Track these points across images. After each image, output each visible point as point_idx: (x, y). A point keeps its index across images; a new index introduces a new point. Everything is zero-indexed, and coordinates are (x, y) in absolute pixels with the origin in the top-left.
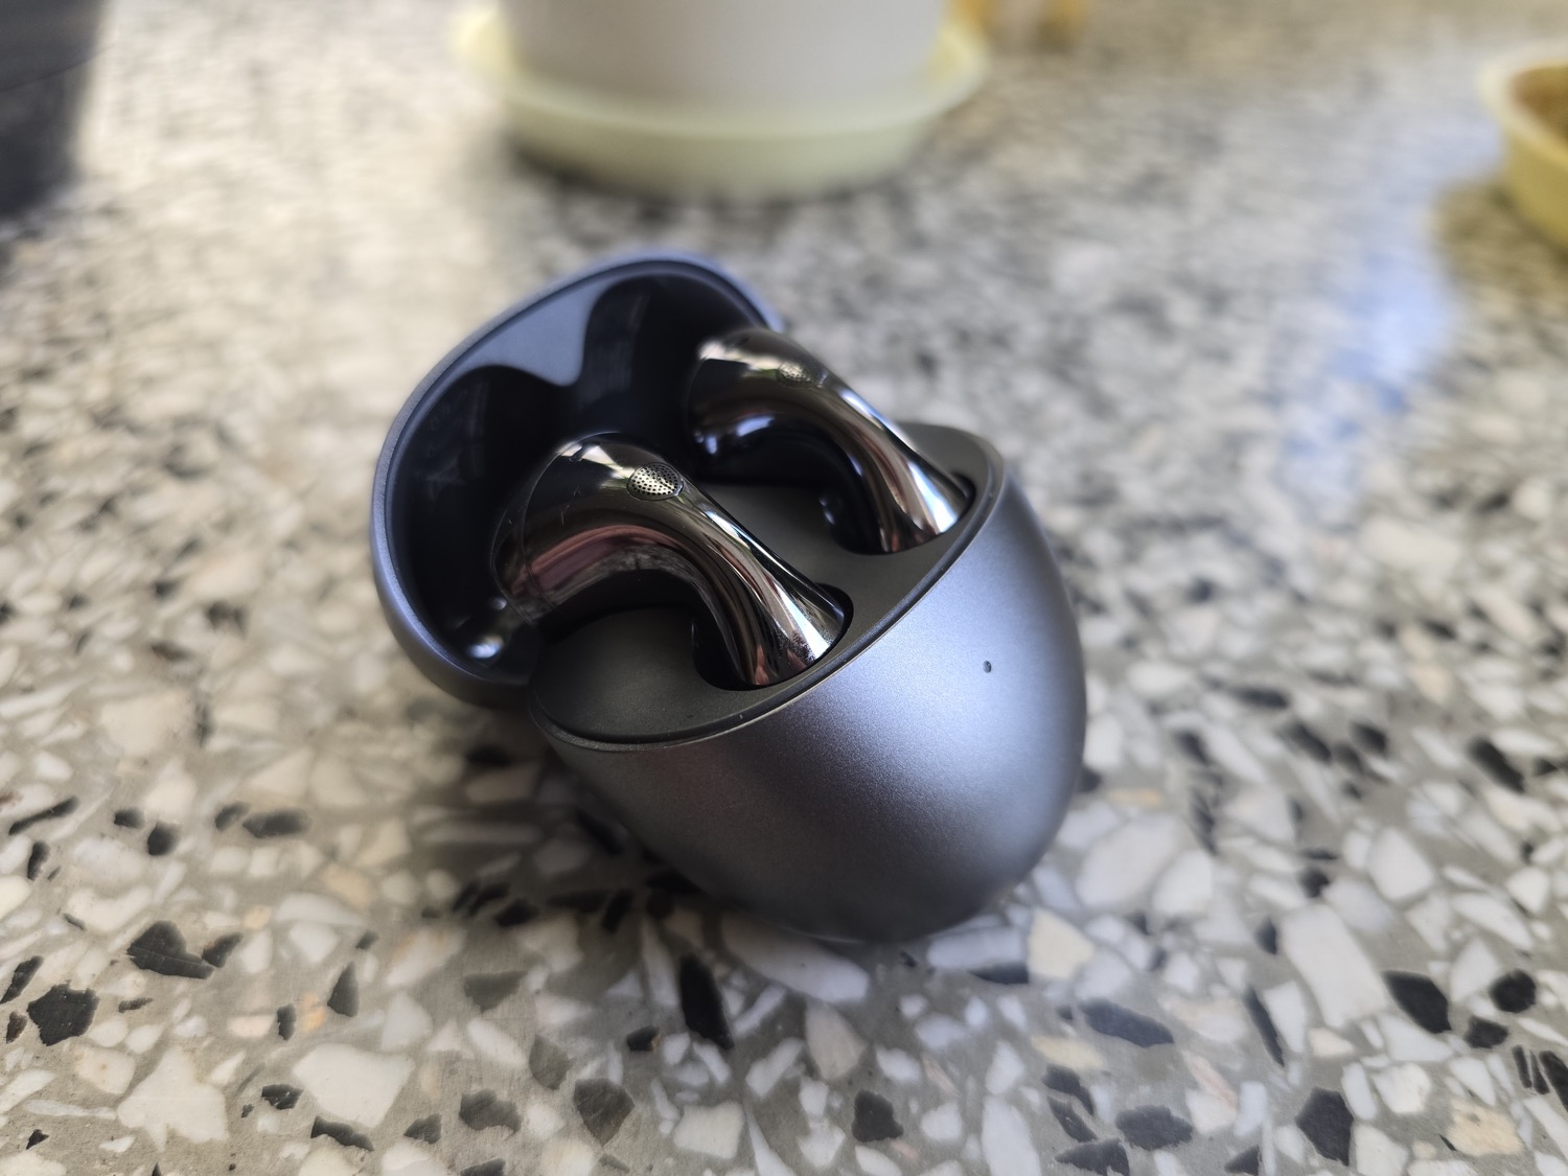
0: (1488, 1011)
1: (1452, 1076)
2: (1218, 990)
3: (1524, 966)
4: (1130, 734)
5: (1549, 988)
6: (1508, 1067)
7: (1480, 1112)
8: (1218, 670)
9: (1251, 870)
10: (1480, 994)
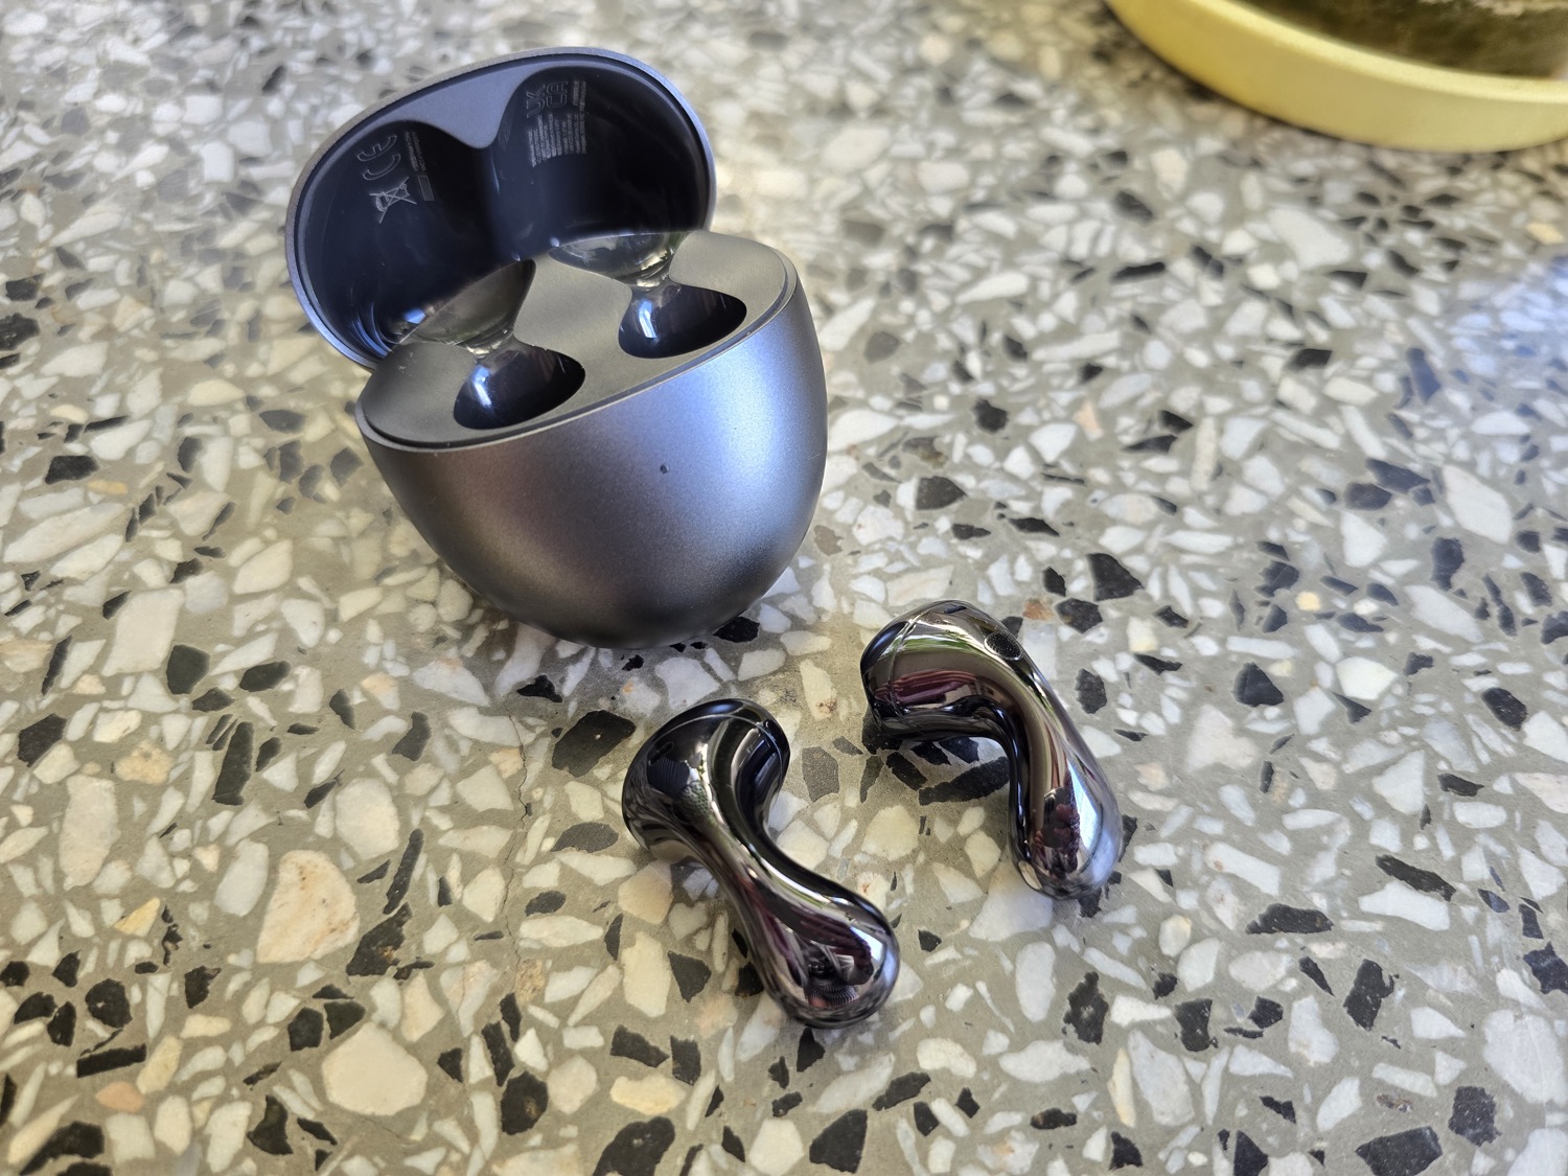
0: (228, 685)
1: (160, 725)
2: (45, 636)
3: (290, 659)
4: (147, 437)
5: (296, 678)
6: (207, 726)
7: (156, 753)
8: (266, 392)
9: (148, 554)
10: (236, 673)
